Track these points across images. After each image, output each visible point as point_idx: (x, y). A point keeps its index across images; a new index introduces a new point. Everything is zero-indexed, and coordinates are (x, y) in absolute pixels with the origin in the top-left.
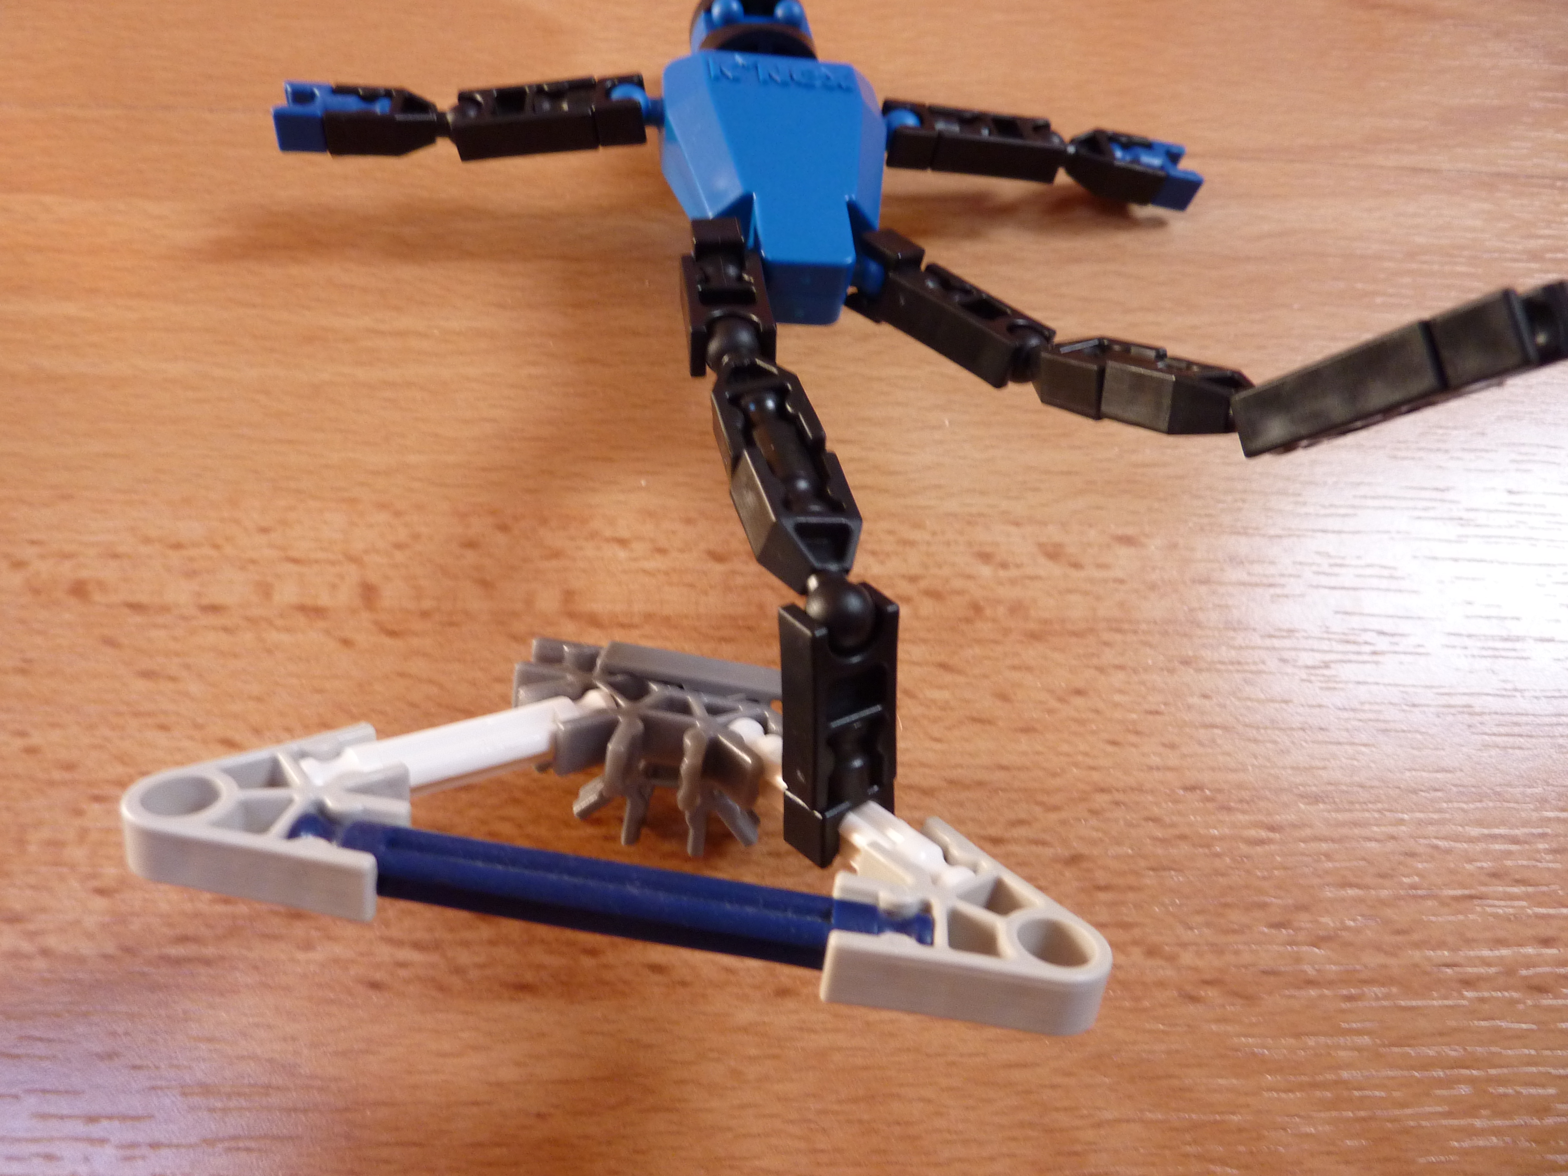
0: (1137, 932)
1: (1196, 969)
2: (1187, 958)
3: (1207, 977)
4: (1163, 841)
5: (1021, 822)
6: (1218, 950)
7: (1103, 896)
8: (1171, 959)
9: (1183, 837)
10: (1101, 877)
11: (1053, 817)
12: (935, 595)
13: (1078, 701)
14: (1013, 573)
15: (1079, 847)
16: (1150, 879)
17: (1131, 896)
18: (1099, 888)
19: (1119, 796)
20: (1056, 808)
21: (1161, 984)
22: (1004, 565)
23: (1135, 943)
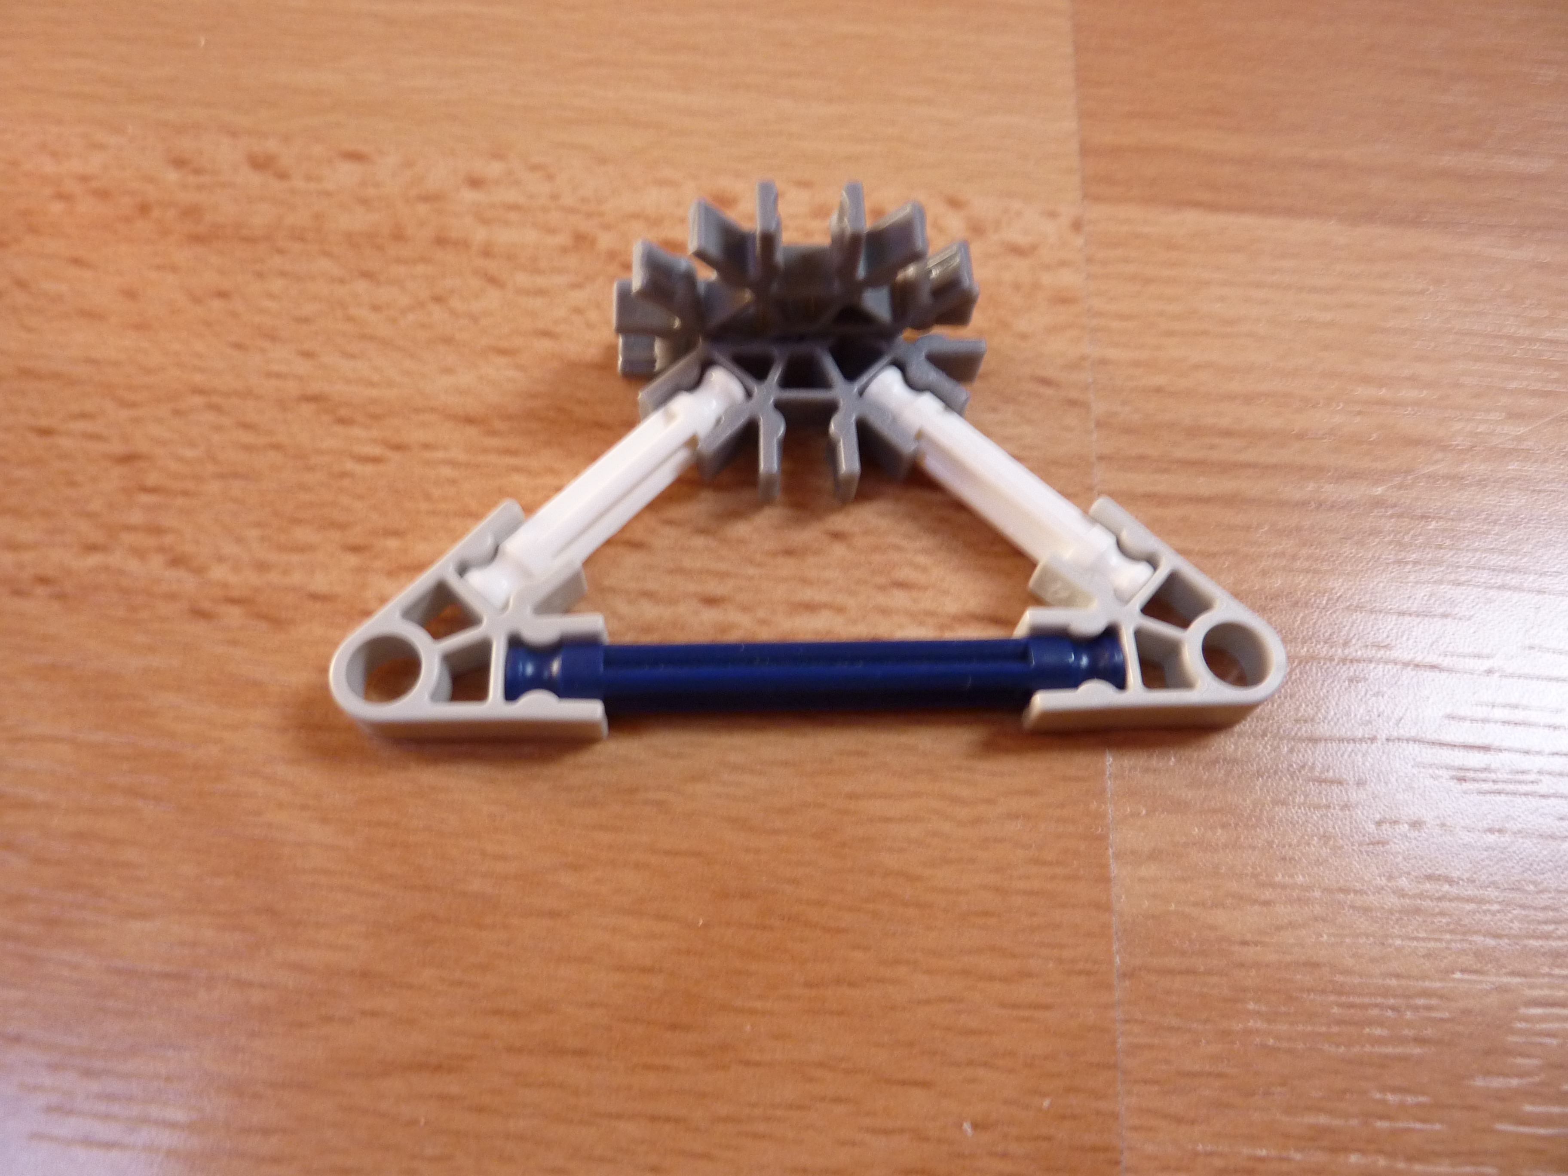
0: (168, 539)
1: (225, 585)
2: (218, 573)
3: (235, 593)
4: (248, 448)
5: (83, 416)
6: (262, 567)
7: (145, 498)
8: (199, 571)
9: (277, 447)
10: (152, 479)
11: (125, 414)
12: (103, 194)
13: (217, 304)
14: (205, 179)
15: (142, 446)
16: (214, 487)
17: (180, 501)
18: (145, 489)
19: (215, 399)
20: (133, 405)
21: (172, 597)
22: (198, 171)
23: (161, 549)
